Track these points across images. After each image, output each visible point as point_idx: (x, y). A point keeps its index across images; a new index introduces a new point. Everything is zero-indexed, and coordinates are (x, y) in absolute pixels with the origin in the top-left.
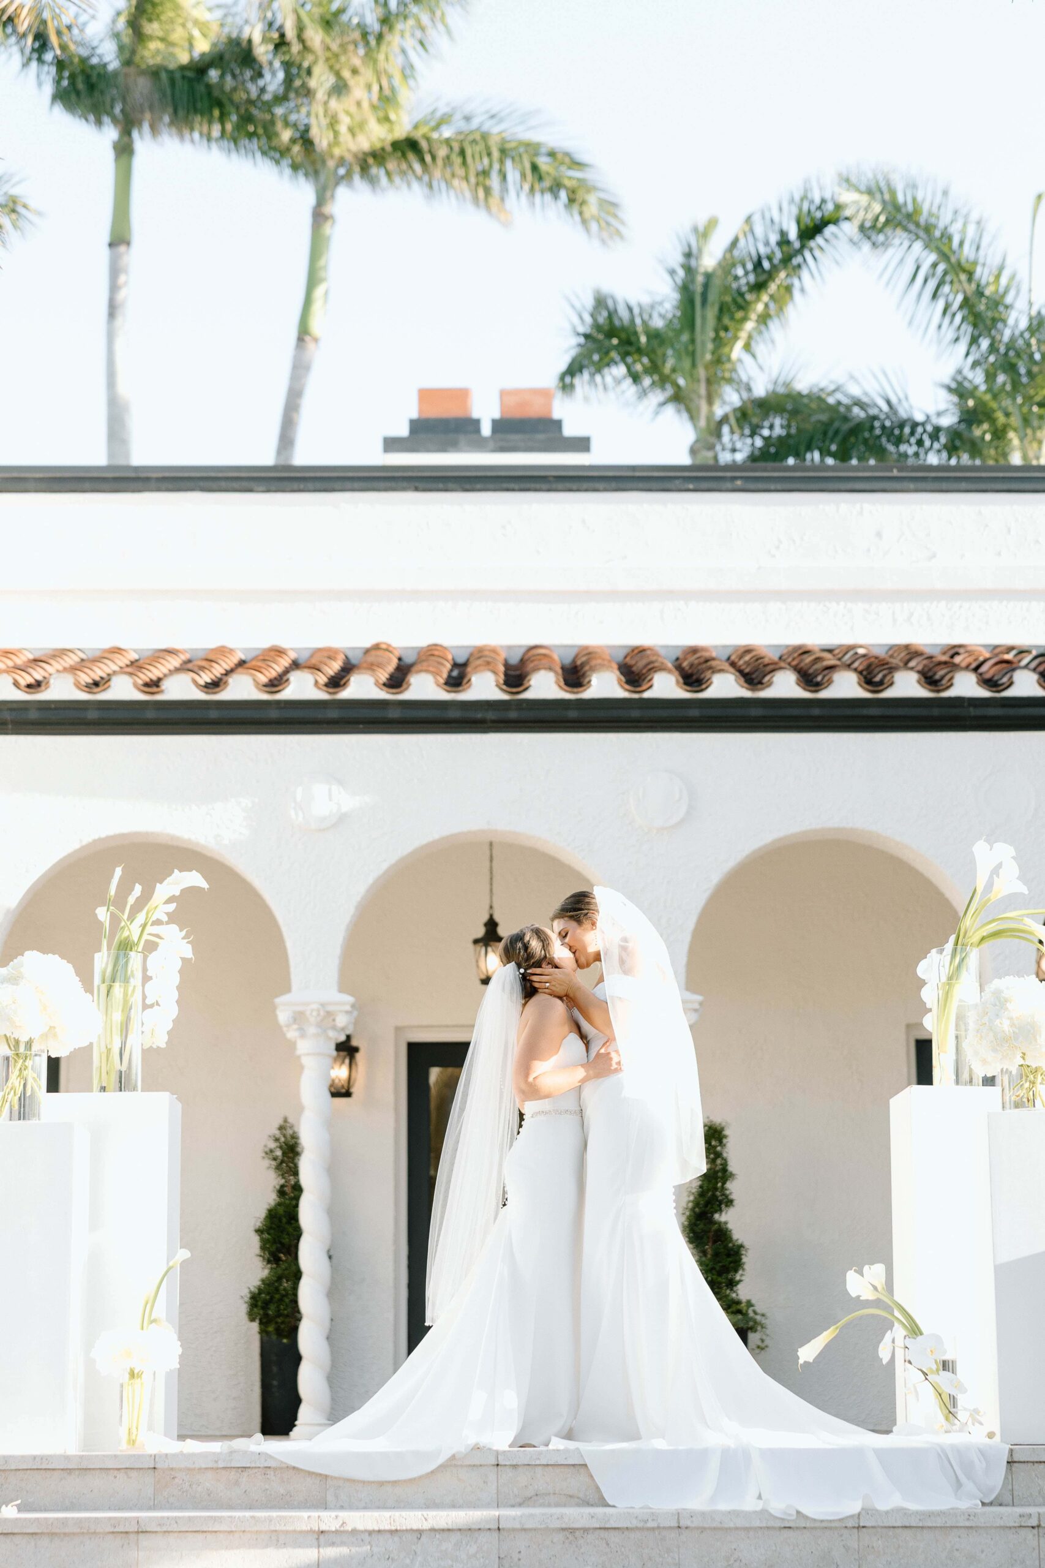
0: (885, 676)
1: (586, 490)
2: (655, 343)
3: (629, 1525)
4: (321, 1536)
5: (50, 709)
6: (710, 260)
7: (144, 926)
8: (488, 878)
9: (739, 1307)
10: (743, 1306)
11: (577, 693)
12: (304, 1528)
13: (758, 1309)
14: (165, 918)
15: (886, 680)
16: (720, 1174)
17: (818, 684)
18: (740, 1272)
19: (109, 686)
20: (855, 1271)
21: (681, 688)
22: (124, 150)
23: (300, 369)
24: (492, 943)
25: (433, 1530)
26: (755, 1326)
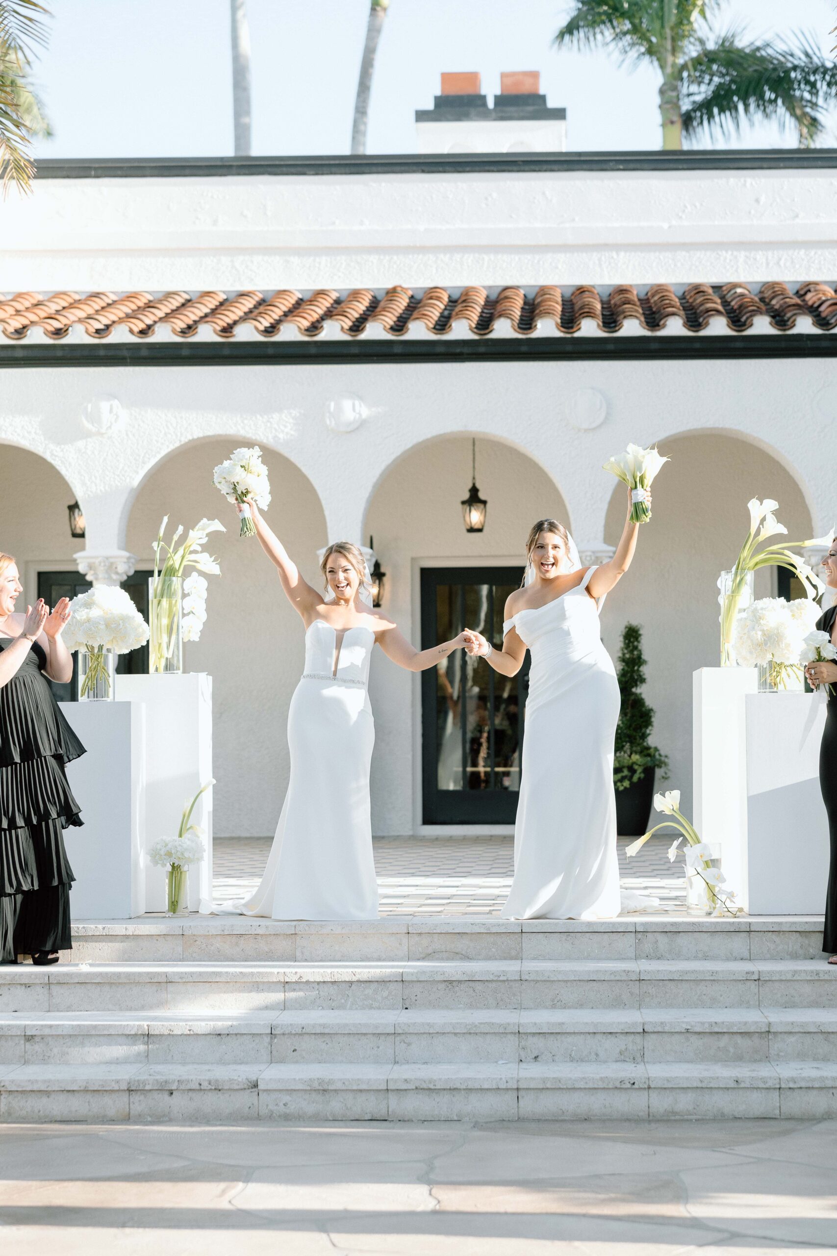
0: (747, 318)
1: (546, 171)
2: (635, 8)
3: (488, 979)
4: (286, 985)
5: (156, 348)
7: (183, 557)
8: (471, 457)
9: (649, 752)
10: (652, 751)
11: (527, 334)
12: (275, 980)
13: (662, 753)
14: (199, 549)
15: (747, 323)
16: (637, 661)
17: (699, 325)
18: (650, 728)
19: (197, 332)
20: (660, 794)
21: (601, 330)
23: (373, 32)
24: (474, 504)
25: (359, 981)
26: (660, 764)
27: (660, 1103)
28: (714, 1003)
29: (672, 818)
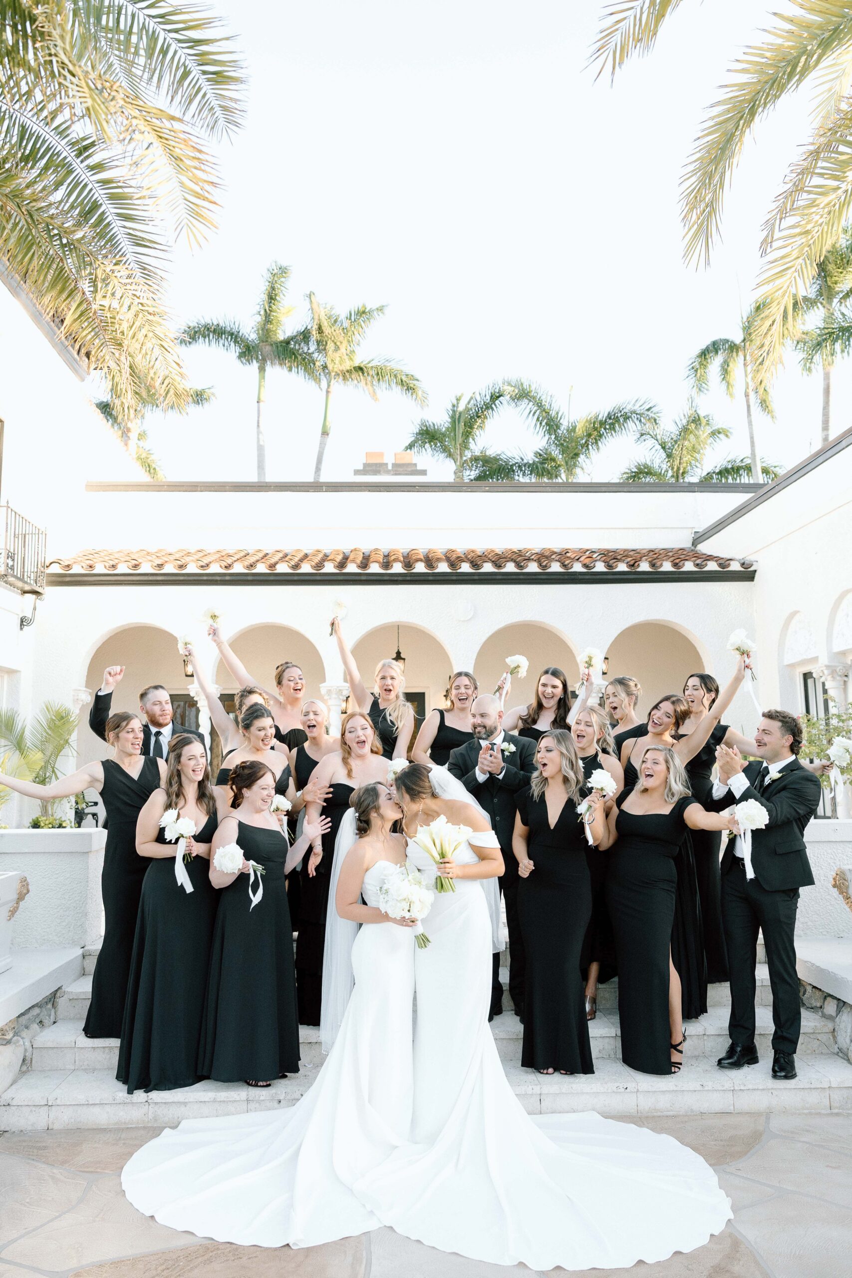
2: (442, 436)
5: (233, 576)
6: (461, 407)
8: (397, 635)
11: (432, 570)
15: (548, 565)
17: (521, 566)
19: (256, 568)
21: (471, 568)
22: (262, 369)
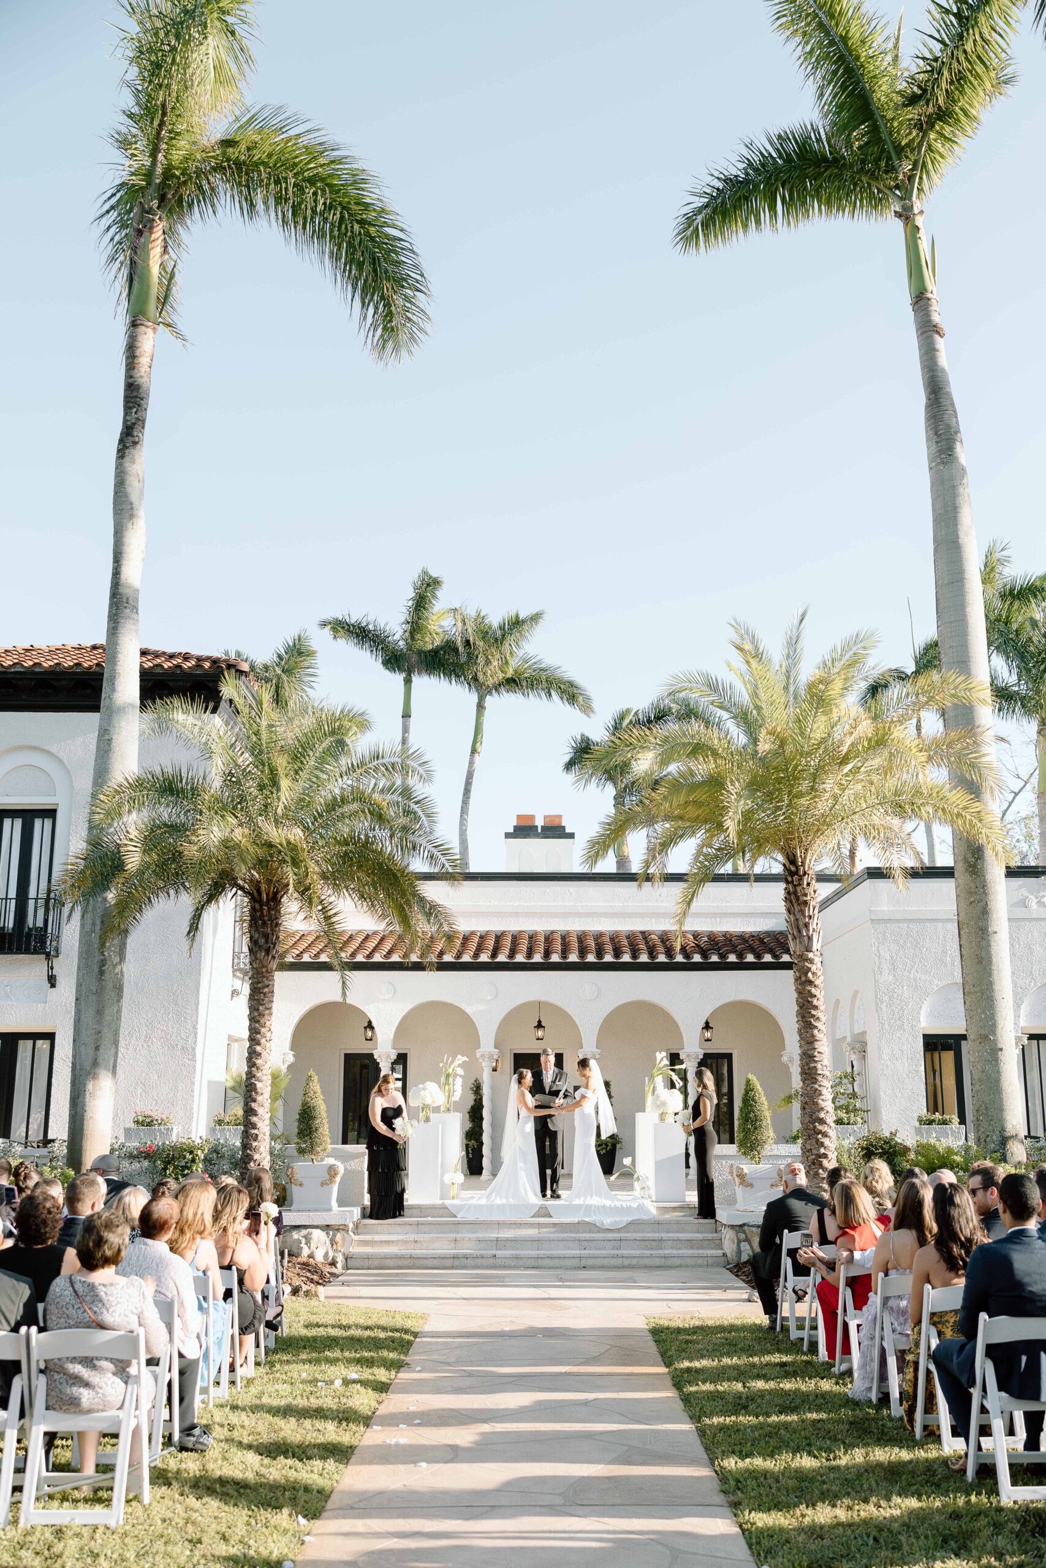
8: (539, 1009)
11: (564, 959)
15: (656, 954)
21: (595, 958)
22: (408, 681)
24: (540, 1028)
26: (619, 1142)
27: (626, 1262)
28: (643, 1231)
29: (629, 1167)
